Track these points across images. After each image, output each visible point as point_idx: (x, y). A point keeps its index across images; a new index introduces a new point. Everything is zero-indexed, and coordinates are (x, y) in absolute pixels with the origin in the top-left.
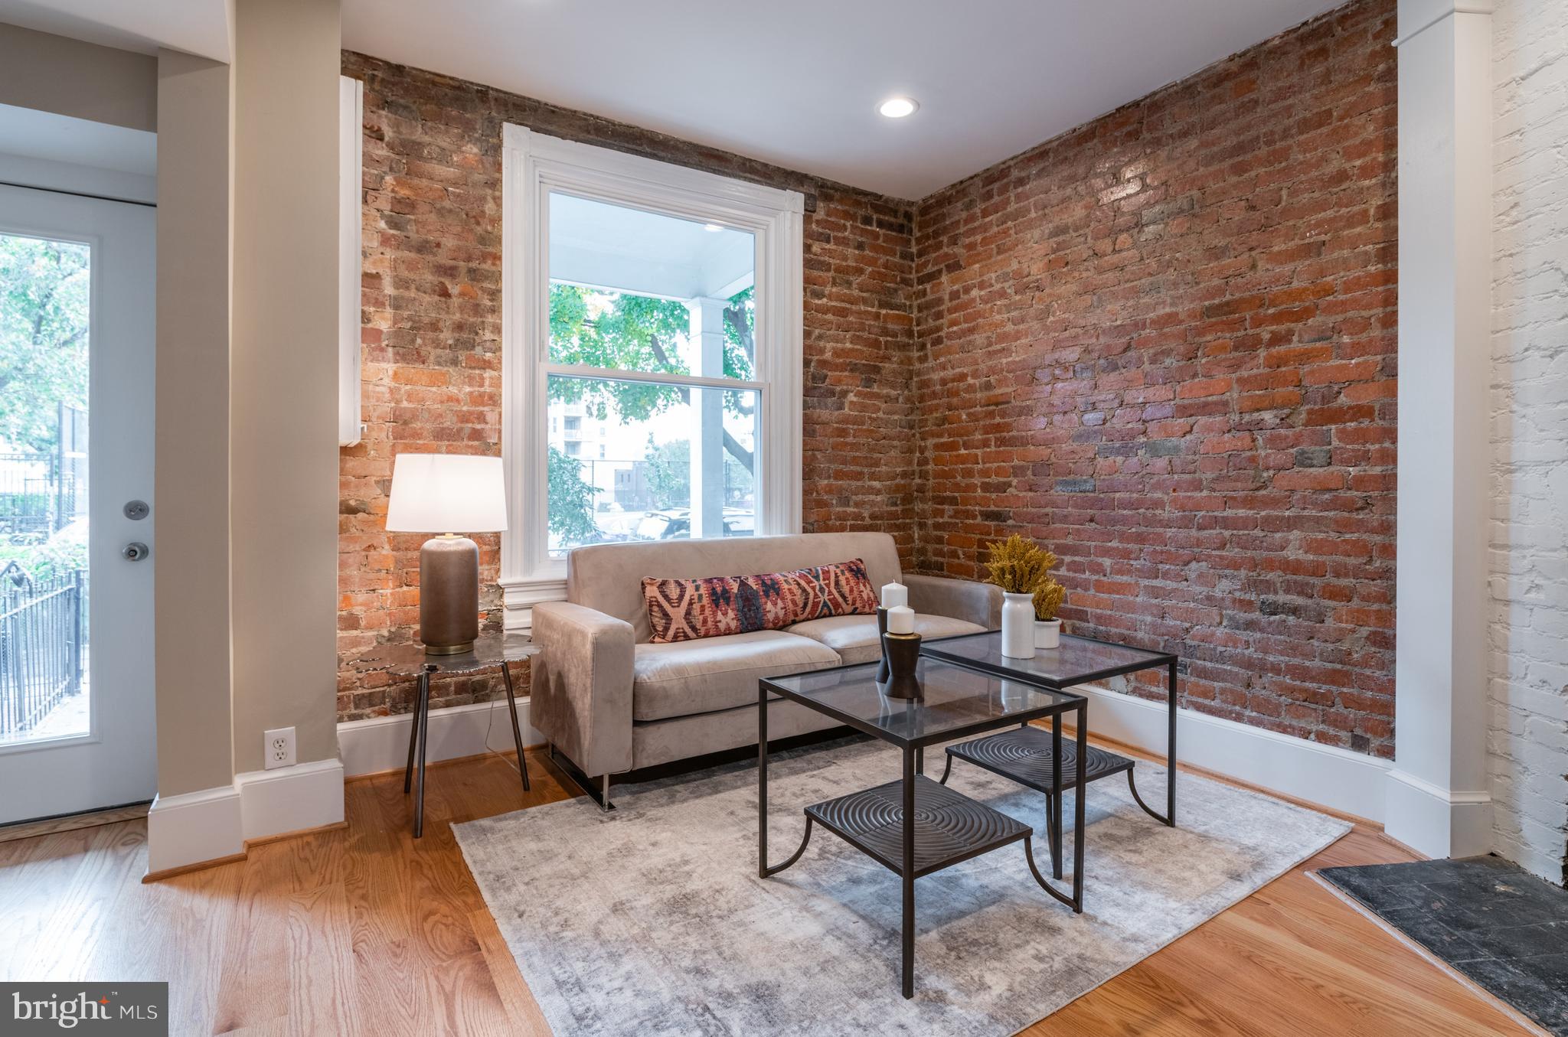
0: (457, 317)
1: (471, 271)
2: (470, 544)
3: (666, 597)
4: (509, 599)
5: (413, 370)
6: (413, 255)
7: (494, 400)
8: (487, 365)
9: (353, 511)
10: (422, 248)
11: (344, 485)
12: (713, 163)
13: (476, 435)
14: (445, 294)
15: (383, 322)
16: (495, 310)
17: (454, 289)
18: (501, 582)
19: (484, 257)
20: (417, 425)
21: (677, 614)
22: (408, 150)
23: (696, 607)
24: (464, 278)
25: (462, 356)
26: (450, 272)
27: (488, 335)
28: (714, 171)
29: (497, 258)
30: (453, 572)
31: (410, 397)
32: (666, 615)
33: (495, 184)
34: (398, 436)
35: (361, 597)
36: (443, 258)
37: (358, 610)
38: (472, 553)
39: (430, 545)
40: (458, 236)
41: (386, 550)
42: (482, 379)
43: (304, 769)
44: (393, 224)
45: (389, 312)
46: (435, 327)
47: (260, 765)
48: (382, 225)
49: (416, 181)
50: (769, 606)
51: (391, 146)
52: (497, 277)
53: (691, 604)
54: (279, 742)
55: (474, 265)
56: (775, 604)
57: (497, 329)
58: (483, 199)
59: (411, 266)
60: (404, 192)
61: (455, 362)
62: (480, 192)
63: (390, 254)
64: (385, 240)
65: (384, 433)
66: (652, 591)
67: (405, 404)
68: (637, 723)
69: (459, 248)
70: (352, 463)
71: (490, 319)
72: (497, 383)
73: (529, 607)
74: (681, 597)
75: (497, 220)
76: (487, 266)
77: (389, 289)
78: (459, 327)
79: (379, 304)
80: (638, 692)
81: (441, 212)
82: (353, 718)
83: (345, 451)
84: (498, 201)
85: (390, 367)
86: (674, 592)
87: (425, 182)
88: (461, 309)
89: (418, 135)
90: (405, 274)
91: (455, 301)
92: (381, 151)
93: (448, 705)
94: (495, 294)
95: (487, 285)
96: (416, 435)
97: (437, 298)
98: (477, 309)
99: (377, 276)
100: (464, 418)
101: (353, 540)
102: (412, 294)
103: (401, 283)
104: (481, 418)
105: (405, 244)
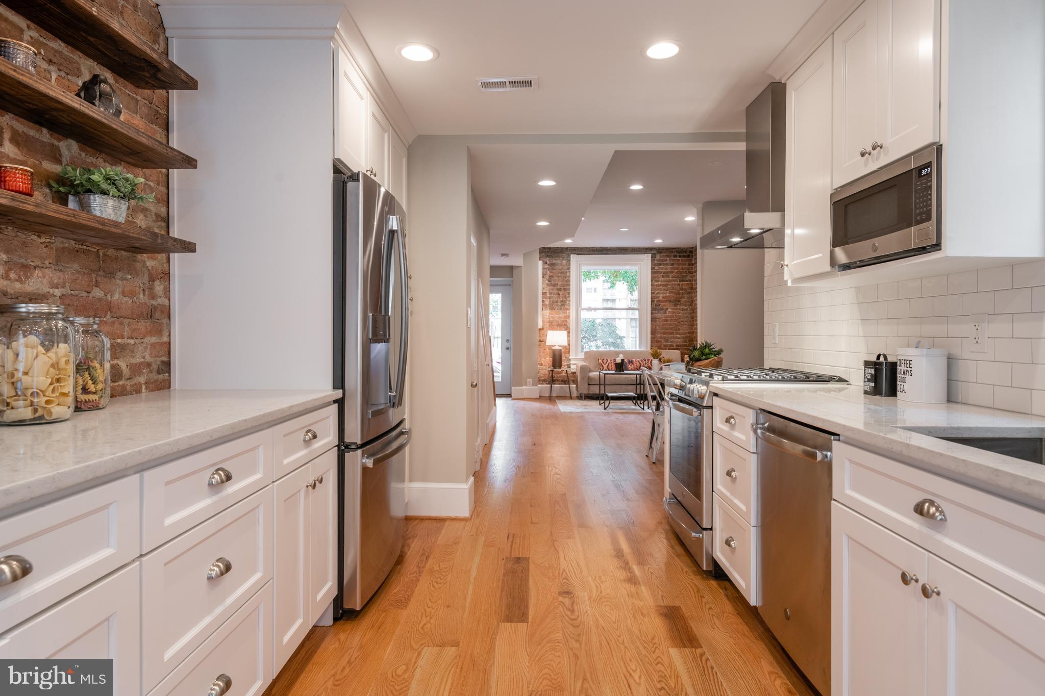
0: (561, 299)
1: (564, 289)
2: (560, 348)
3: (603, 362)
4: (572, 362)
5: (553, 312)
6: (553, 287)
7: (569, 317)
8: (568, 309)
9: (542, 342)
10: (555, 285)
11: (539, 336)
12: (623, 252)
13: (565, 325)
14: (559, 295)
15: (547, 302)
16: (569, 297)
17: (561, 293)
18: (570, 358)
19: (567, 285)
20: (553, 323)
21: (605, 366)
22: (552, 265)
23: (610, 365)
24: (563, 291)
25: (562, 308)
26: (560, 290)
27: (568, 303)
28: (624, 254)
29: (569, 285)
30: (557, 353)
31: (552, 317)
32: (603, 366)
33: (569, 268)
34: (550, 326)
35: (543, 359)
36: (559, 287)
37: (542, 362)
38: (560, 350)
39: (554, 348)
40: (562, 281)
41: (547, 350)
42: (566, 312)
43: (533, 387)
44: (549, 281)
45: (548, 300)
46: (557, 302)
47: (527, 386)
48: (547, 282)
49: (553, 271)
50: (629, 366)
51: (549, 265)
52: (569, 289)
53: (609, 364)
54: (529, 382)
55: (565, 287)
56: (631, 366)
57: (570, 301)
58: (567, 272)
59: (552, 289)
60: (551, 274)
61: (561, 309)
62: (566, 271)
63: (548, 288)
64: (548, 285)
65: (547, 325)
66: (600, 361)
67: (551, 319)
68: (589, 384)
69: (562, 284)
70: (541, 332)
71: (568, 299)
72: (569, 313)
73: (575, 364)
74: (606, 363)
75: (569, 277)
76: (568, 287)
77: (548, 295)
78: (562, 301)
79: (546, 298)
80: (589, 378)
81: (558, 277)
82: (541, 384)
83: (540, 329)
84: (570, 272)
85: (548, 311)
86: (605, 361)
87: (555, 271)
88: (562, 297)
89: (554, 262)
90: (551, 291)
91: (561, 296)
92: (547, 266)
93: (559, 384)
94: (569, 293)
95: (568, 291)
96: (553, 325)
97: (557, 296)
98: (565, 297)
99: (546, 293)
100: (563, 321)
101: (541, 347)
102: (553, 295)
103: (550, 293)
104: (566, 321)
105: (551, 285)
